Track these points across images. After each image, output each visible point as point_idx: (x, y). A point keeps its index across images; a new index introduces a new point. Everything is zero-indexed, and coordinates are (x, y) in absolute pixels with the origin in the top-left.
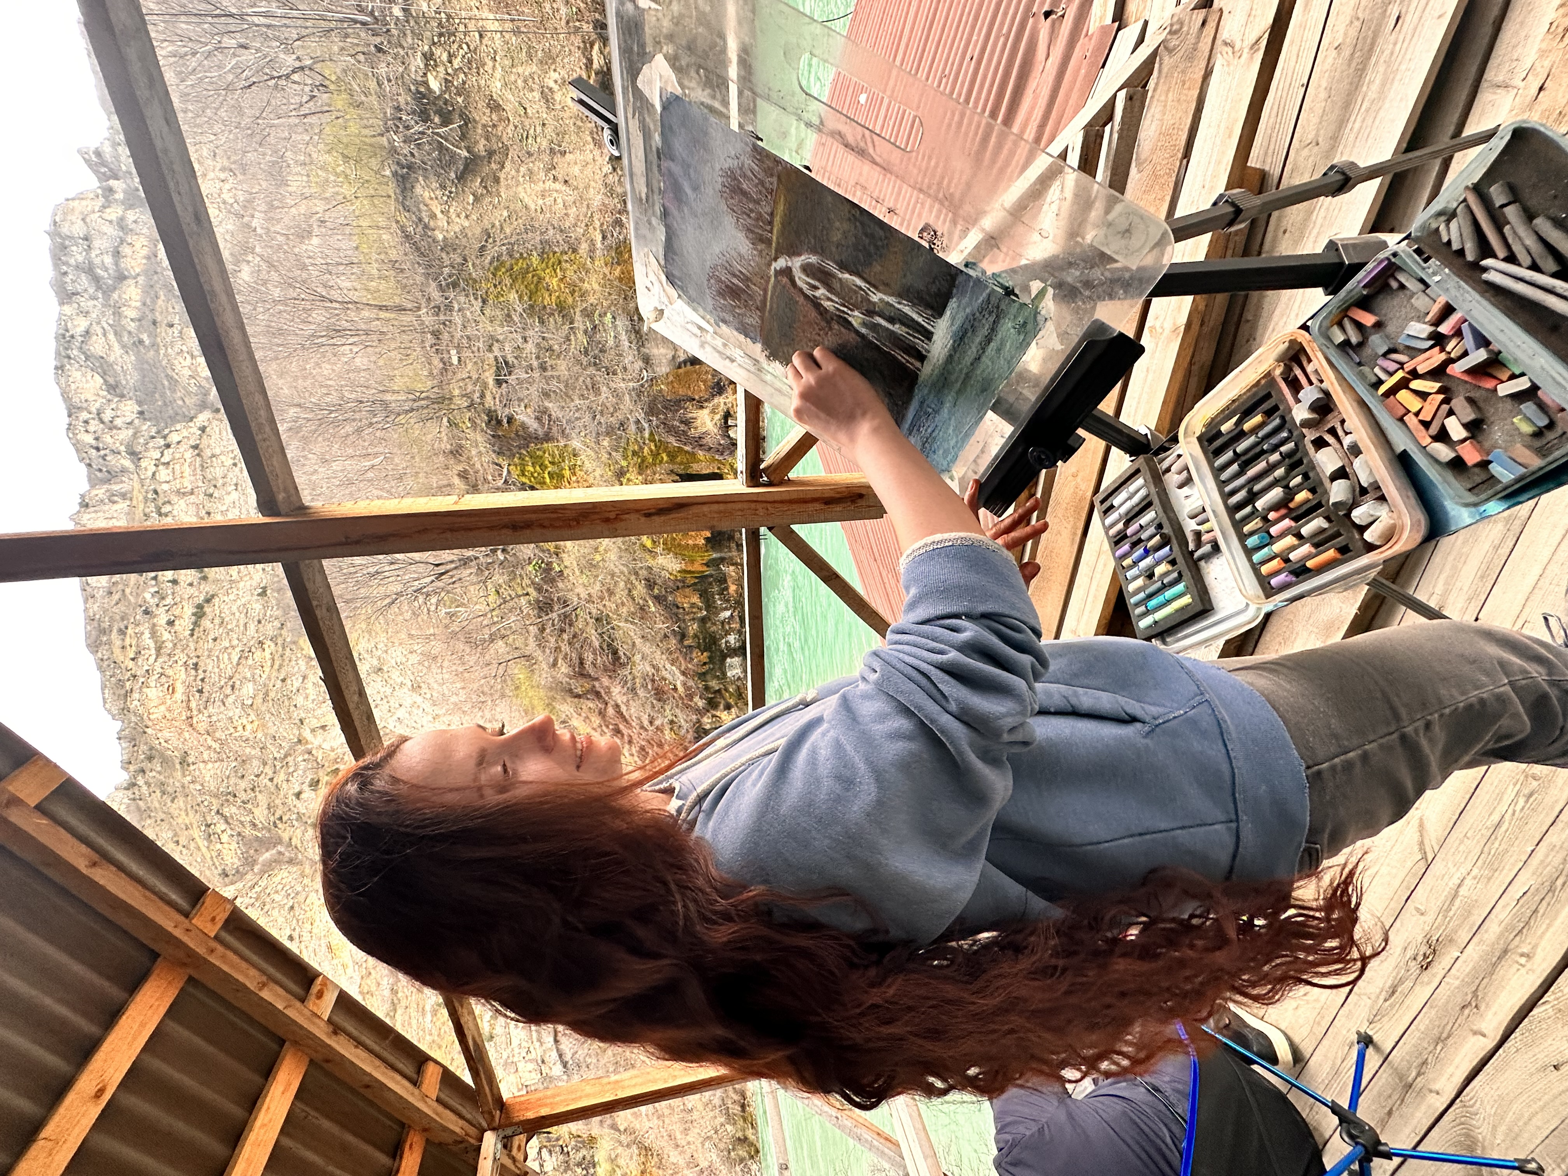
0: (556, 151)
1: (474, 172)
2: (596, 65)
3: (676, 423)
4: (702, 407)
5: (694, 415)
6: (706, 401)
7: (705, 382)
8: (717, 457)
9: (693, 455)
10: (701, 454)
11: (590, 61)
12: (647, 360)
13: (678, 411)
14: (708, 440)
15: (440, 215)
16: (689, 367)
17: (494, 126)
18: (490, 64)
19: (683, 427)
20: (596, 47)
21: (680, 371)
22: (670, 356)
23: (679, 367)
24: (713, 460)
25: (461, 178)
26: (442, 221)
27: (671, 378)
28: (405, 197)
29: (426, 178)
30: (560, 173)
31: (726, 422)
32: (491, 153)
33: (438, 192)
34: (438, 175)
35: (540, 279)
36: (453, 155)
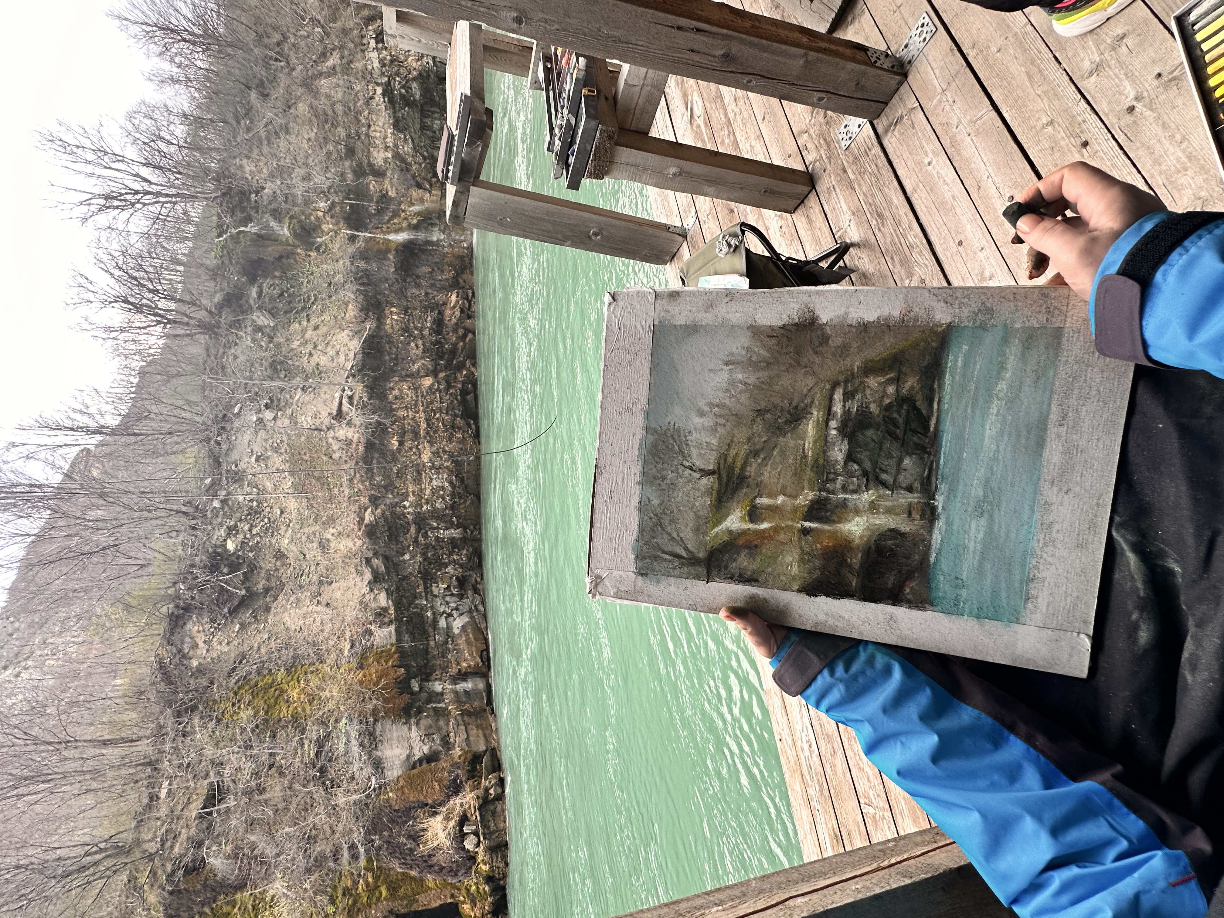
0: (325, 581)
1: (247, 607)
2: (367, 521)
3: (403, 840)
4: (435, 814)
5: (426, 825)
6: (440, 805)
7: (440, 781)
8: (450, 880)
9: (420, 881)
10: (430, 879)
11: (363, 519)
12: (378, 765)
13: (406, 822)
14: (440, 858)
15: (201, 644)
16: (425, 765)
17: (277, 570)
18: (284, 528)
19: (410, 844)
20: (369, 510)
21: (414, 771)
22: (404, 757)
23: (414, 767)
24: (446, 884)
25: (234, 612)
26: (202, 650)
27: (402, 782)
28: (172, 634)
29: (200, 615)
30: (324, 599)
31: (461, 830)
32: (267, 590)
33: (207, 626)
34: (211, 611)
35: (282, 691)
36: (231, 595)
